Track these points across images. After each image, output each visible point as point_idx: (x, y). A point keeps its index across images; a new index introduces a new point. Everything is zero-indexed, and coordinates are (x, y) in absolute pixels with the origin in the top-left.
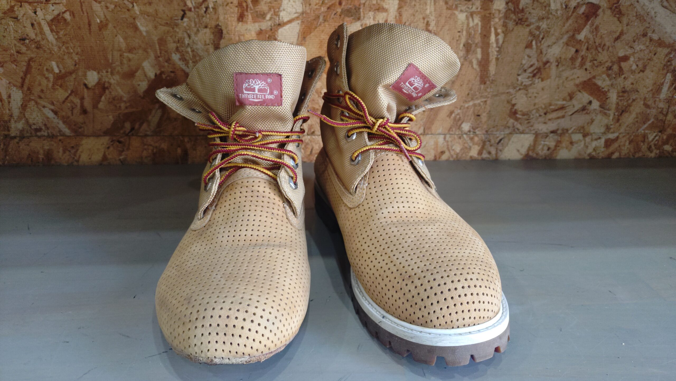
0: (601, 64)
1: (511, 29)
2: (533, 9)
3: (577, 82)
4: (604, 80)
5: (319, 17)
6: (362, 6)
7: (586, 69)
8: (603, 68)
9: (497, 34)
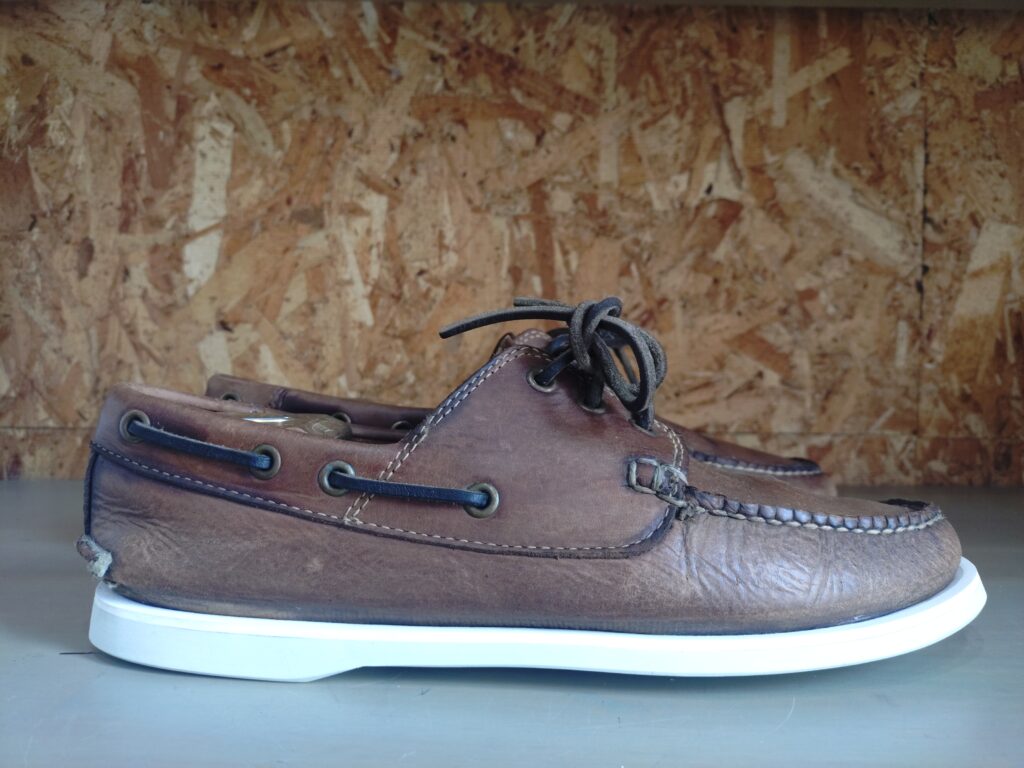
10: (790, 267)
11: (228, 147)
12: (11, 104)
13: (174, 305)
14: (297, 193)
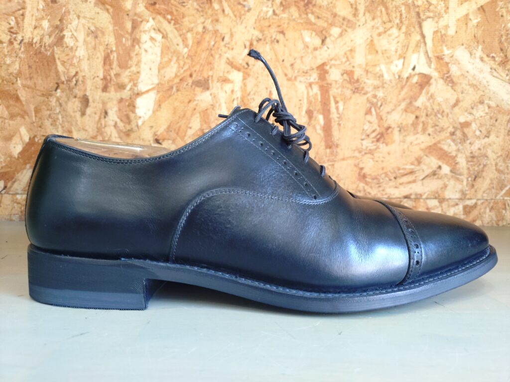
0: (442, 130)
1: (349, 97)
2: (368, 79)
3: (423, 146)
4: (450, 145)
5: (172, 88)
6: (210, 78)
7: (429, 135)
8: (446, 133)
9: (337, 102)
10: (456, 109)
11: (159, 46)
12: (45, 24)
13: (131, 130)
14: (195, 71)
